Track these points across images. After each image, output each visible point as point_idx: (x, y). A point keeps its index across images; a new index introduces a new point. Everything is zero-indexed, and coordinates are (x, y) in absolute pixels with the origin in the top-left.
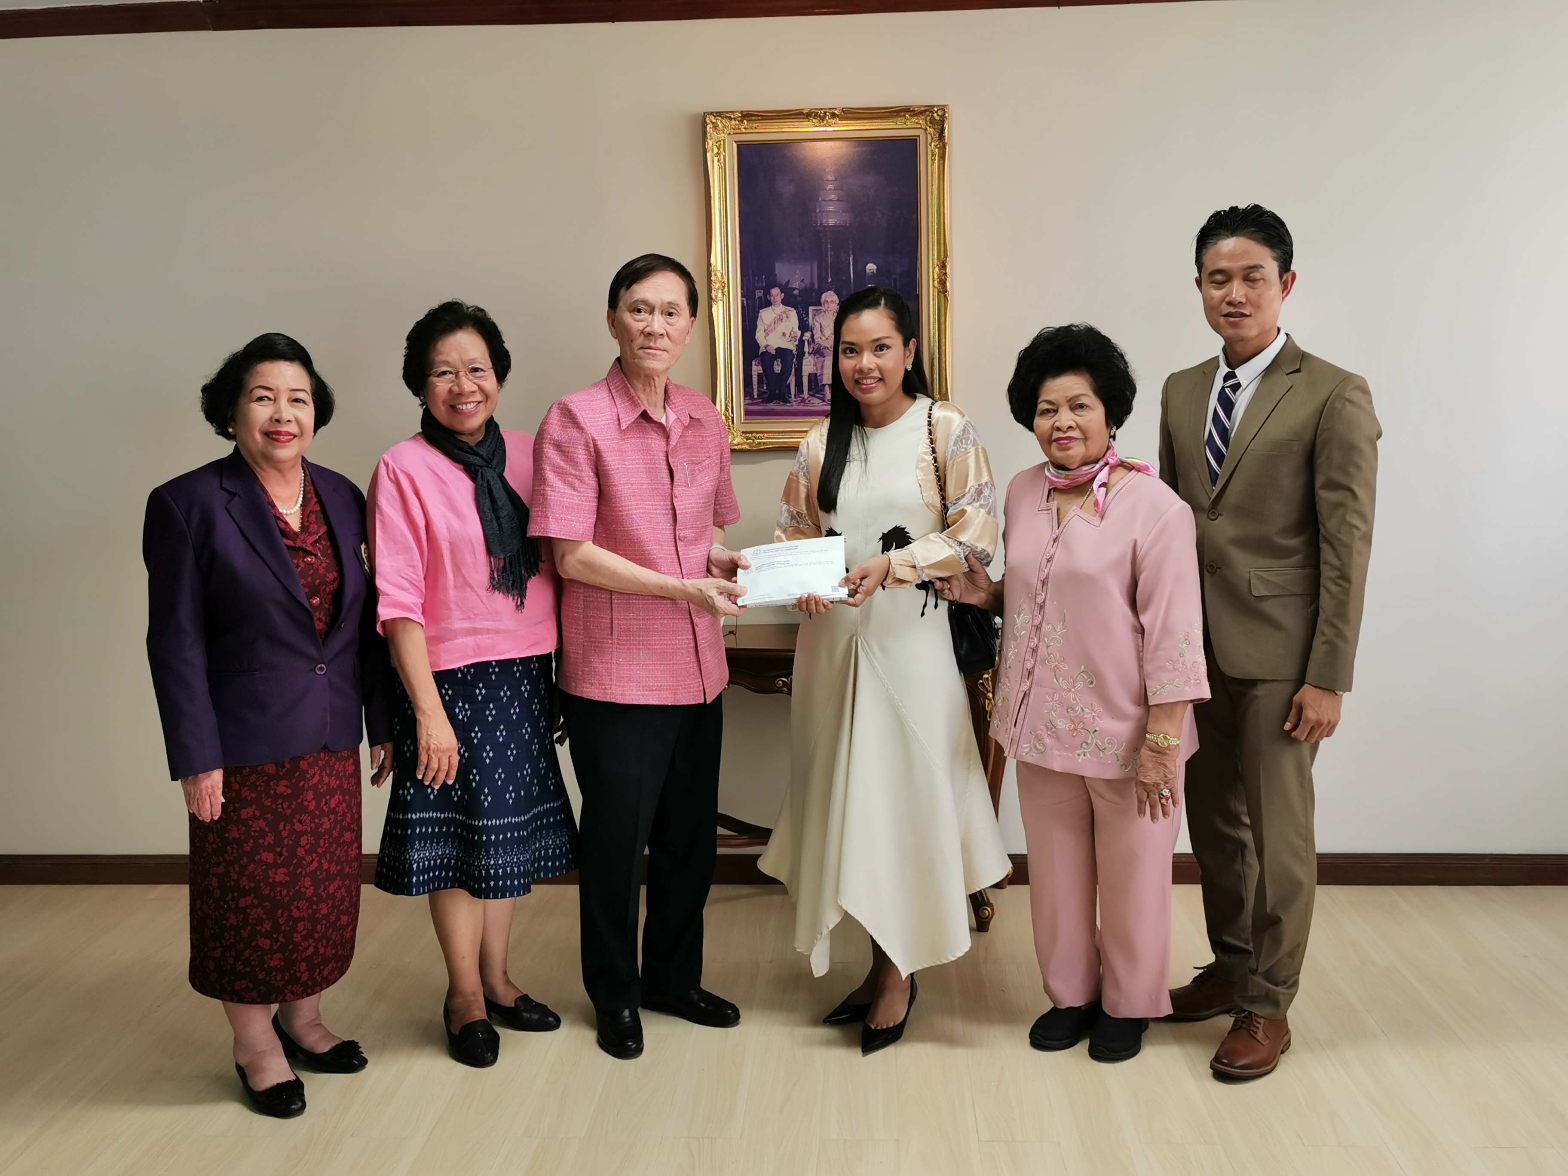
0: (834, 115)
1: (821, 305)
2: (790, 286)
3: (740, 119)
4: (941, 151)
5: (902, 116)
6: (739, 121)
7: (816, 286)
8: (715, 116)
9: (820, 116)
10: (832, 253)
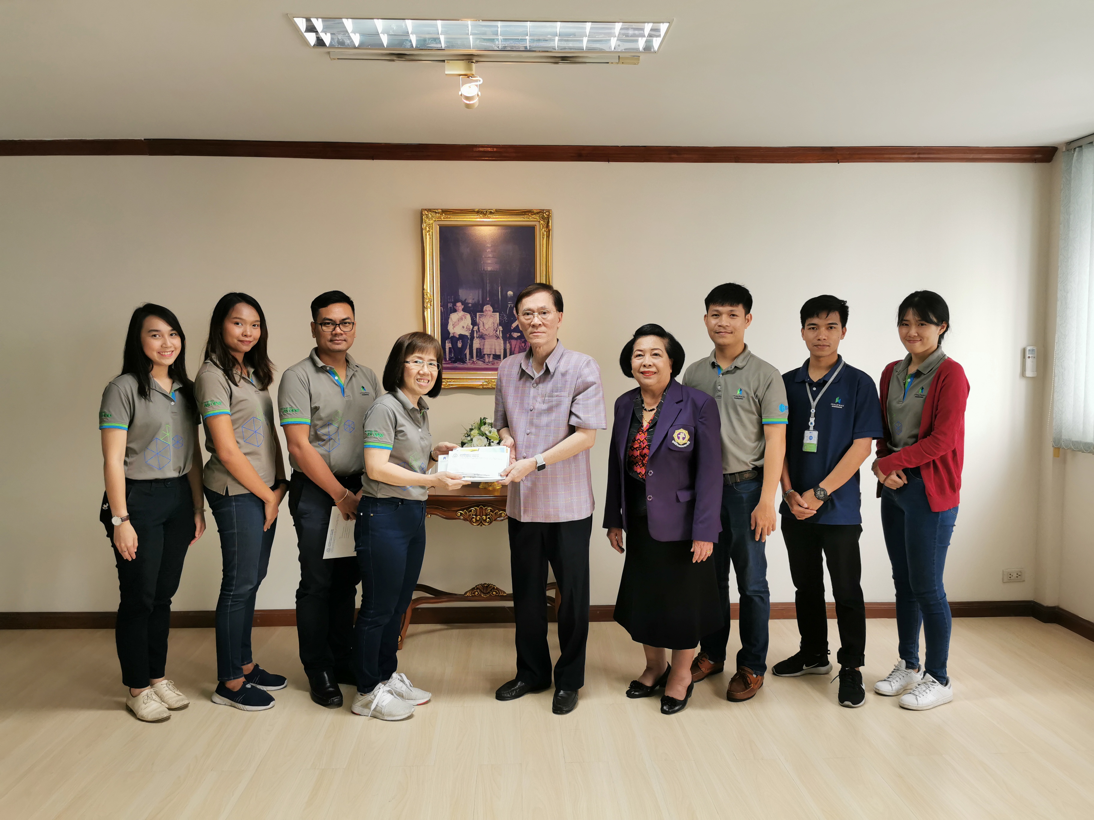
0: (491, 213)
1: (483, 312)
2: (466, 302)
3: (441, 213)
4: (548, 233)
5: (527, 214)
6: (440, 214)
7: (481, 302)
8: (427, 211)
9: (484, 213)
10: (490, 285)
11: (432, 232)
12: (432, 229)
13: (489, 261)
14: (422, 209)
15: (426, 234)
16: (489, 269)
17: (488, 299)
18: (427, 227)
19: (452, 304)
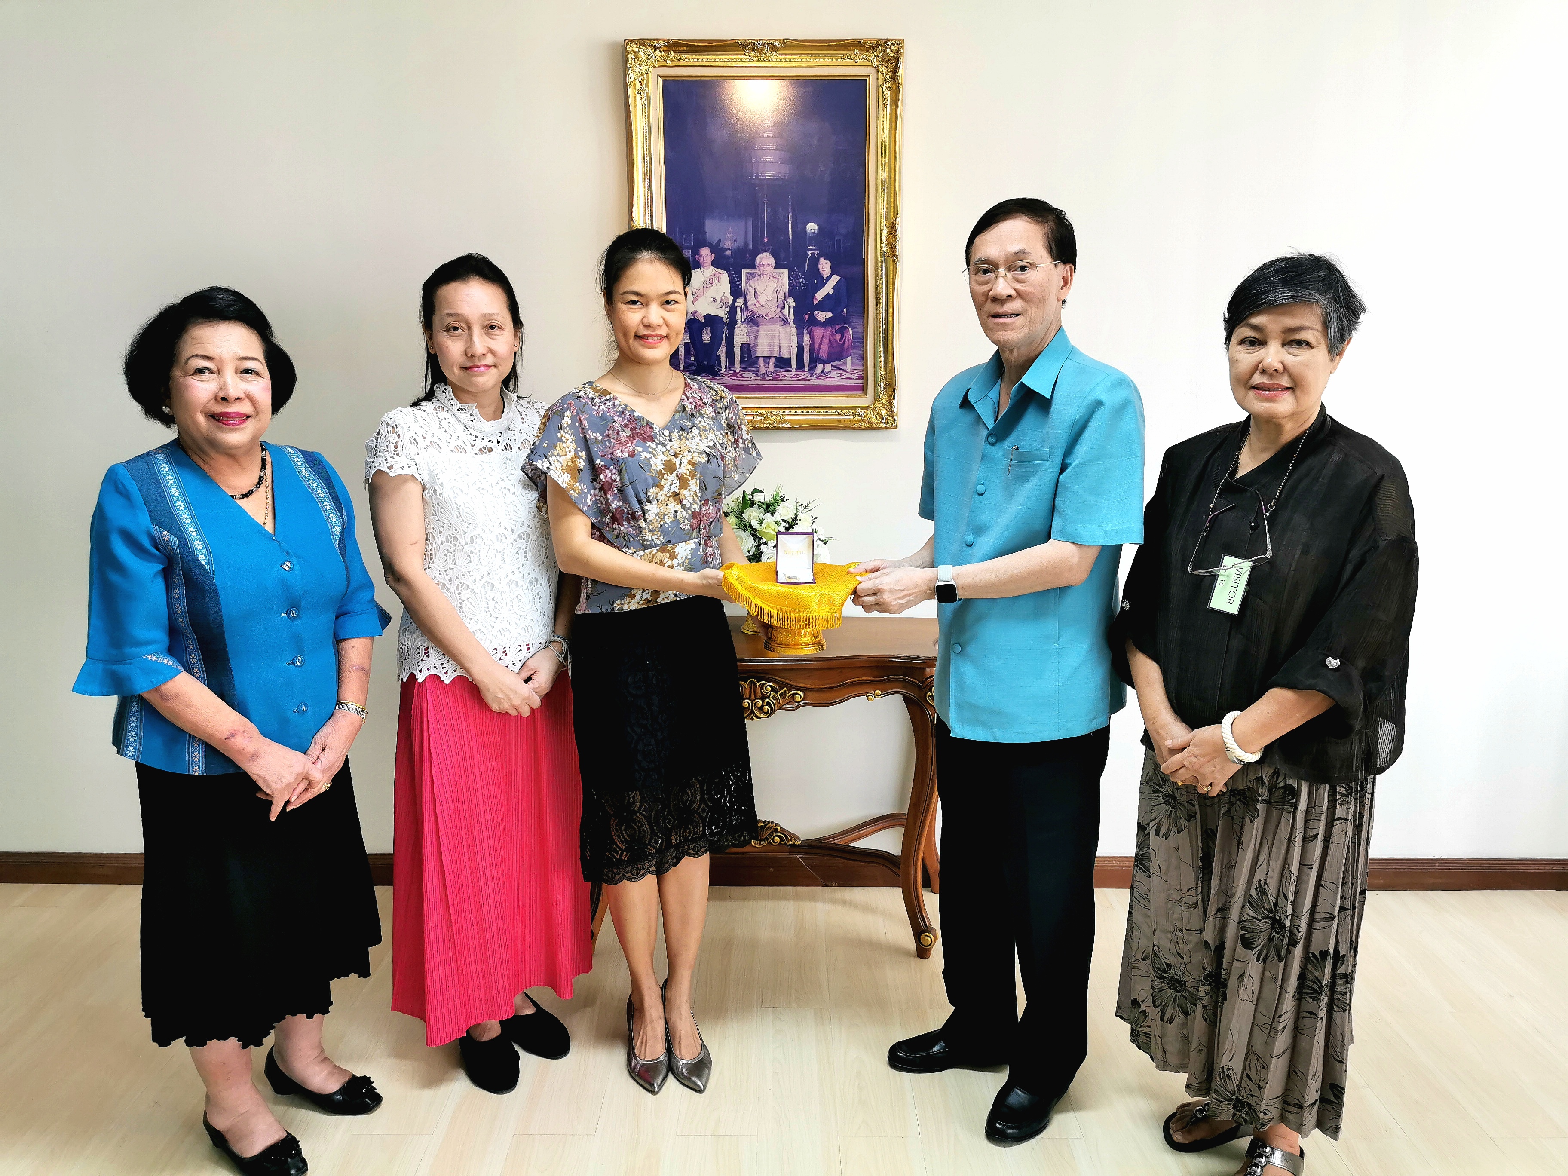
0: (773, 48)
1: (756, 268)
2: (721, 246)
4: (894, 95)
5: (849, 51)
6: (665, 51)
7: (751, 247)
8: (636, 44)
9: (757, 48)
10: (769, 210)
12: (648, 87)
13: (769, 159)
14: (625, 40)
15: (635, 97)
16: (769, 174)
17: (766, 240)
18: (637, 82)
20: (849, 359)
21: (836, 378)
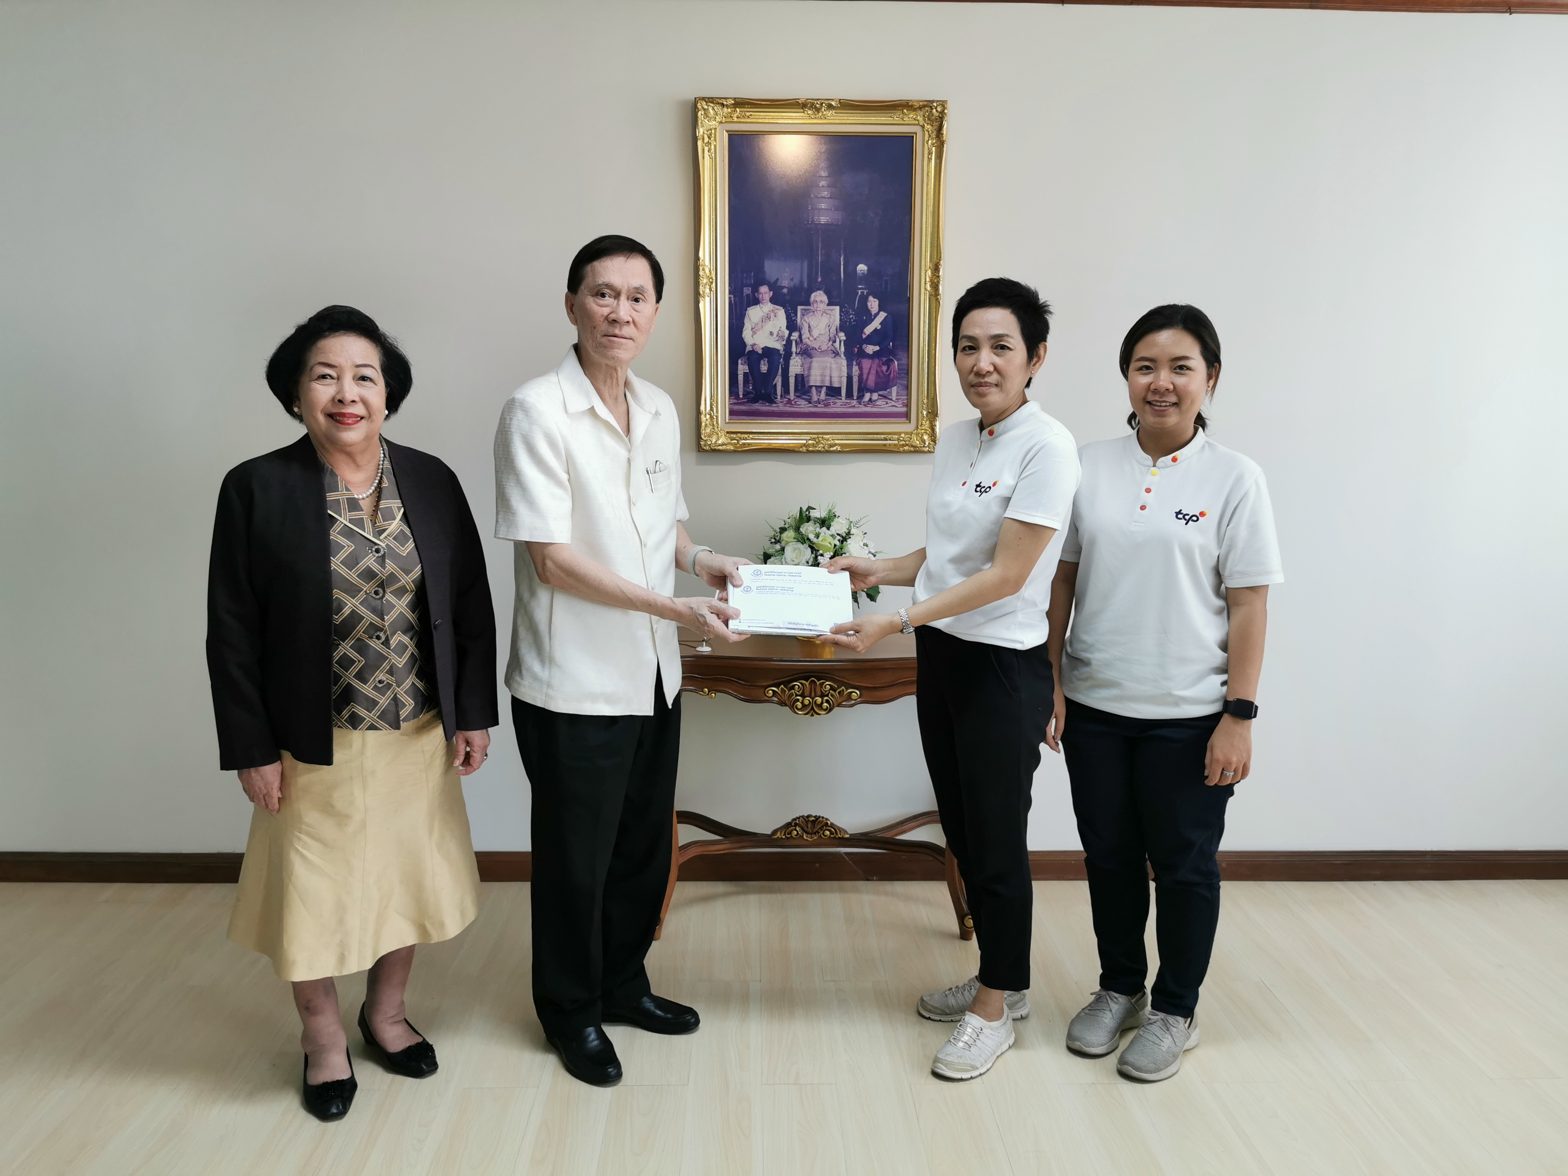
0: (830, 107)
1: (810, 305)
2: (779, 284)
3: (732, 106)
4: (939, 150)
5: (899, 110)
6: (731, 109)
8: (706, 101)
9: (814, 107)
10: (823, 252)
11: (715, 146)
12: (715, 140)
13: (823, 206)
14: (696, 98)
15: (703, 150)
16: (823, 220)
17: (820, 280)
18: (706, 136)
19: (750, 289)
20: (894, 390)
21: (883, 406)
